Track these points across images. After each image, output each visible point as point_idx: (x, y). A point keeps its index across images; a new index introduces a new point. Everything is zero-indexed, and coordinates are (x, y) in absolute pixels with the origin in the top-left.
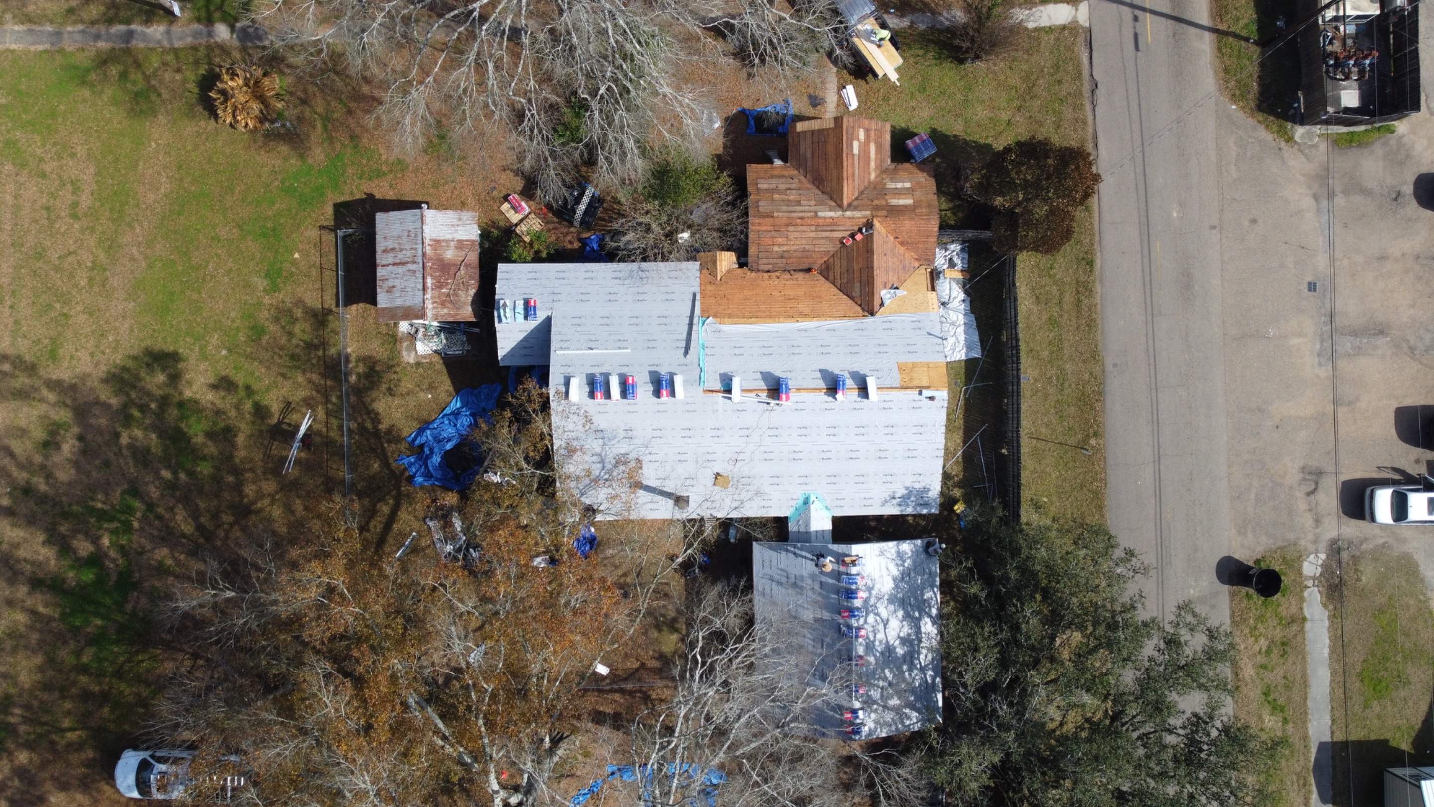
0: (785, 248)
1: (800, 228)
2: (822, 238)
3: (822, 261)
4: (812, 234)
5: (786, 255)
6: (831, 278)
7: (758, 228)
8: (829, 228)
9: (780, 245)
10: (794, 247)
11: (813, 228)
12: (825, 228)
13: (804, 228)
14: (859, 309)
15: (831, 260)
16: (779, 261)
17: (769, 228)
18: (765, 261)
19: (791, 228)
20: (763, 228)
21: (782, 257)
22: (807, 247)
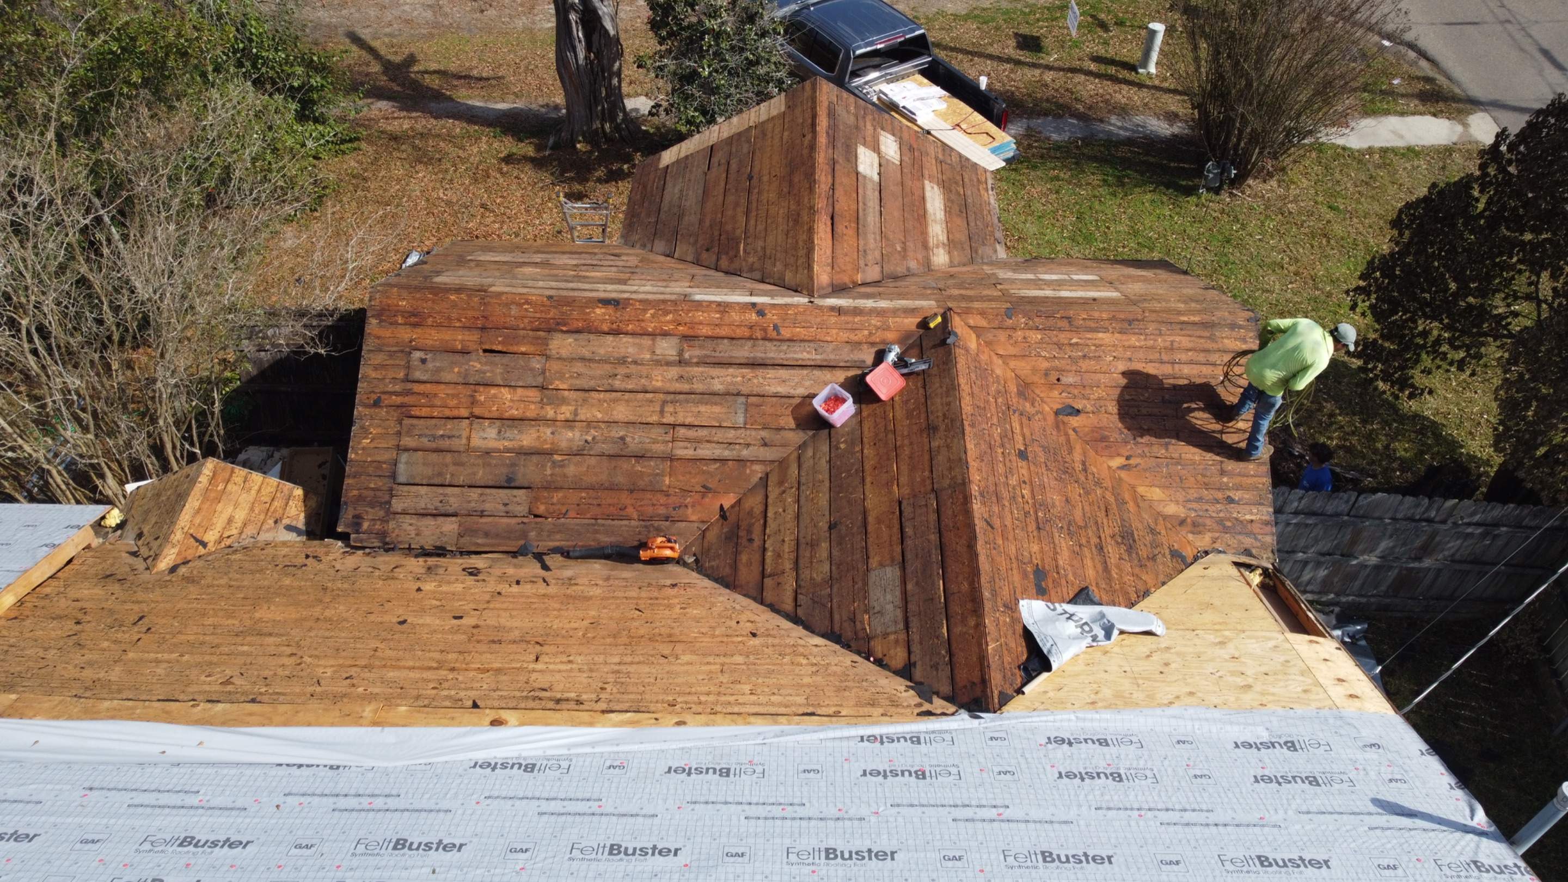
0: (528, 438)
1: (607, 346)
2: (711, 396)
3: (713, 505)
4: (662, 378)
5: (529, 471)
6: (748, 574)
7: (405, 334)
8: (744, 352)
9: (506, 421)
10: (571, 437)
11: (667, 348)
12: (726, 350)
13: (627, 346)
14: (897, 686)
15: (754, 502)
16: (494, 500)
17: (459, 338)
18: (425, 497)
19: (562, 344)
20: (433, 337)
21: (509, 484)
22: (636, 439)
